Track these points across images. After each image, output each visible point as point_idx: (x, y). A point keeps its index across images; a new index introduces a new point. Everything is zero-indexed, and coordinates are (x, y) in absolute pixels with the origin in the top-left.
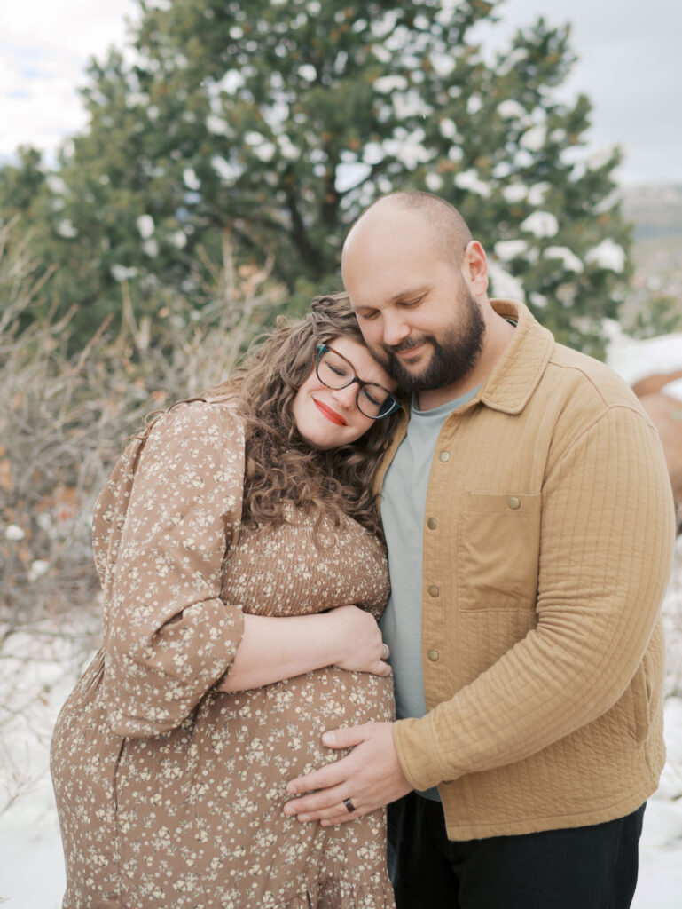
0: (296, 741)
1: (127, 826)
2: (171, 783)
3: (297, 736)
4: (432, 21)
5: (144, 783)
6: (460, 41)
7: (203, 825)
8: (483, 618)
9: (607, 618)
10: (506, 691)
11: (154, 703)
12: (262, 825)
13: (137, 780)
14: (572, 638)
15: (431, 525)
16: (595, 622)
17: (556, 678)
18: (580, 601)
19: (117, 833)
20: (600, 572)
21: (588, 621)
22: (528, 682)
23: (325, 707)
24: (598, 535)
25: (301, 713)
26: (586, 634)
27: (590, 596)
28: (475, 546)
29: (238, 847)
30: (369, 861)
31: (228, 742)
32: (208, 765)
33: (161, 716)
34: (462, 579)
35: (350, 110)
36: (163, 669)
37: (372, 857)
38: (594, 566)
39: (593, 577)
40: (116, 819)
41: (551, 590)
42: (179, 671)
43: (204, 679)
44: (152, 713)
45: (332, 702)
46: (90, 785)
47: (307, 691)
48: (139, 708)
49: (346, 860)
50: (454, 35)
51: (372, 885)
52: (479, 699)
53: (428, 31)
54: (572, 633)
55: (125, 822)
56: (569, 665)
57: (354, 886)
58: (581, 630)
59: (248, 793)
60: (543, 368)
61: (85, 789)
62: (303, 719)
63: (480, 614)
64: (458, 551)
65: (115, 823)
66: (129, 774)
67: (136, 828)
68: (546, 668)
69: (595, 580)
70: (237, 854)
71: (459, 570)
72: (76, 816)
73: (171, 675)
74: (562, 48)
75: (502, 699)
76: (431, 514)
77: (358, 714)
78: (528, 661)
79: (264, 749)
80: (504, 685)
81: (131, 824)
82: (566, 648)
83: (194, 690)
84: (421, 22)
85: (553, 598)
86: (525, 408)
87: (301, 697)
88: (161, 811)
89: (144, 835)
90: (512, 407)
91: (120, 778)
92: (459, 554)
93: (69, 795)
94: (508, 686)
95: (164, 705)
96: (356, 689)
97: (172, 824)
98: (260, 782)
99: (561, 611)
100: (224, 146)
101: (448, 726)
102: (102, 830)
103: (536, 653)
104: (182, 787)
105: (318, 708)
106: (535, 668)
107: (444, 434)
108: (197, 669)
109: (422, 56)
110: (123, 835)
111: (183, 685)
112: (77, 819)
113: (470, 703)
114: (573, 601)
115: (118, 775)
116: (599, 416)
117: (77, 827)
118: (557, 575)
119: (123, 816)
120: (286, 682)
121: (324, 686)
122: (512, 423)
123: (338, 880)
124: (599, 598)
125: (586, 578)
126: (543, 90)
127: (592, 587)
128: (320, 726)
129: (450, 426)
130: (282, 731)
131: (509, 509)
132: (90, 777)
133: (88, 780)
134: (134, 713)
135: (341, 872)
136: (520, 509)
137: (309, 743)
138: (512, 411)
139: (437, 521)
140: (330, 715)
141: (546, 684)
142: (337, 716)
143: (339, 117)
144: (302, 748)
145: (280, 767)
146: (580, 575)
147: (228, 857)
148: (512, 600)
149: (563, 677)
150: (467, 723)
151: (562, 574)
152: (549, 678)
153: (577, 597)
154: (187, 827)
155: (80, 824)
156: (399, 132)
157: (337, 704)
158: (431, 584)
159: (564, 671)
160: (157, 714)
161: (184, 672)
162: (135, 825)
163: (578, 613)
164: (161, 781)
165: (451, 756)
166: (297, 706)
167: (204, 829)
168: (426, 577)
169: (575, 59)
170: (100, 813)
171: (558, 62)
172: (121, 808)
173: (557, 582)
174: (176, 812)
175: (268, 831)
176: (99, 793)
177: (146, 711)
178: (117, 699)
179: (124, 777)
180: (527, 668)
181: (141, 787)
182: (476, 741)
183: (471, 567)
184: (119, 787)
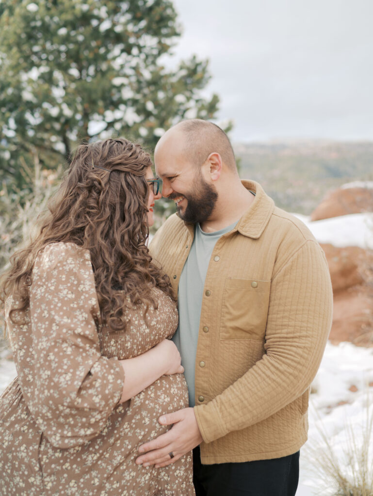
0: (147, 419)
1: (50, 485)
2: (75, 455)
3: (147, 417)
4: (140, 52)
5: (58, 459)
6: (154, 63)
7: (96, 475)
8: (232, 344)
9: (309, 349)
10: (257, 389)
11: (83, 426)
12: (128, 468)
13: (53, 457)
14: (292, 360)
15: (207, 294)
16: (303, 352)
17: (284, 381)
18: (295, 340)
19: (44, 490)
20: (305, 324)
21: (300, 351)
22: (269, 384)
23: (160, 398)
24: (303, 306)
25: (149, 404)
26: (299, 358)
27: (300, 337)
28: (232, 306)
29: (115, 482)
30: (181, 477)
31: (110, 428)
32: (98, 442)
33: (89, 432)
34: (223, 323)
35: (99, 94)
36: (88, 407)
37: (182, 475)
38: (302, 321)
39: (301, 327)
40: (43, 482)
41: (278, 333)
42: (98, 405)
43: (111, 405)
44: (82, 432)
45: (163, 395)
46: (23, 464)
47: (151, 391)
48: (73, 431)
49: (169, 479)
50: (151, 59)
51: (182, 489)
52: (242, 394)
53: (138, 56)
54: (292, 357)
55: (48, 482)
56: (291, 374)
57: (174, 492)
58: (296, 356)
59: (121, 452)
60: (269, 216)
61: (20, 466)
62: (150, 407)
63: (231, 342)
64: (222, 308)
65: (42, 484)
66: (49, 454)
67: (56, 485)
68: (279, 377)
69: (302, 329)
70: (114, 486)
71: (222, 318)
72: (14, 483)
73: (93, 409)
74: (204, 71)
75: (256, 394)
76: (208, 288)
77: (175, 399)
78: (268, 373)
79: (130, 427)
80: (256, 386)
81: (52, 482)
82: (289, 365)
83: (107, 413)
84: (135, 51)
85: (280, 338)
86: (261, 235)
87: (148, 394)
88: (70, 472)
89: (61, 487)
90: (254, 235)
91: (42, 458)
92: (223, 309)
93: (9, 471)
94: (258, 386)
95: (90, 425)
96: (173, 385)
97: (77, 477)
98: (128, 445)
99: (285, 345)
100: (31, 107)
101: (226, 409)
102: (33, 489)
103: (272, 369)
104: (83, 455)
105: (157, 400)
106: (273, 376)
107: (217, 247)
108: (107, 401)
109: (136, 68)
110: (47, 490)
111: (101, 412)
112: (14, 485)
113: (238, 396)
114: (291, 340)
115: (40, 456)
116: (303, 244)
117: (14, 490)
118: (282, 325)
119: (48, 479)
120: (144, 390)
121: (159, 387)
122: (255, 244)
123: (164, 490)
124: (304, 338)
125: (298, 328)
126: (195, 90)
127: (300, 332)
128: (159, 409)
129: (220, 243)
130: (139, 415)
131: (251, 288)
132: (23, 459)
133: (21, 461)
134: (70, 434)
135: (166, 486)
136: (258, 288)
137: (154, 420)
138: (254, 237)
139: (211, 292)
140: (163, 403)
141: (280, 385)
142: (166, 402)
143: (94, 96)
144: (150, 423)
145: (139, 436)
146: (295, 326)
147: (110, 489)
148: (248, 335)
149: (287, 380)
150: (236, 407)
151: (285, 325)
152: (281, 382)
153: (293, 338)
154: (86, 477)
155: (16, 488)
156: (122, 107)
157: (166, 396)
158: (205, 325)
159: (288, 378)
160: (85, 432)
161: (100, 405)
162: (55, 483)
163: (295, 347)
164: (69, 456)
165: (229, 426)
166: (147, 400)
167: (97, 477)
168: (202, 322)
169: (210, 77)
170: (32, 480)
171: (202, 78)
172: (45, 475)
173: (282, 329)
174: (80, 471)
175: (131, 470)
176: (29, 467)
177: (78, 432)
178: (54, 429)
179: (45, 457)
180: (268, 377)
181: (57, 461)
182: (241, 417)
183: (228, 317)
184: (42, 463)
